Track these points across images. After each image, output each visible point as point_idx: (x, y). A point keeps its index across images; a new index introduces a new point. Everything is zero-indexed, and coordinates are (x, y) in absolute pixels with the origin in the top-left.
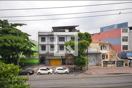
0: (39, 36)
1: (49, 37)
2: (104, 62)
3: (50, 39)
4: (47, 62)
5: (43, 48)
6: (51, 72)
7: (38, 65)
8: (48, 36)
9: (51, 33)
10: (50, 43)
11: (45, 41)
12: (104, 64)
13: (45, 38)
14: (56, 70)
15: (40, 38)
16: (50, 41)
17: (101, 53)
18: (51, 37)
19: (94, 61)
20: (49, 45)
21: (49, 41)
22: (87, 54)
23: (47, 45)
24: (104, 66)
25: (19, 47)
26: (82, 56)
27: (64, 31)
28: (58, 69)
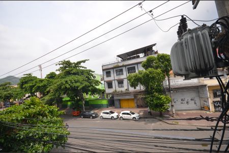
0: (103, 70)
1: (115, 70)
2: (214, 102)
3: (116, 72)
4: (117, 103)
5: (110, 85)
6: (115, 117)
7: (107, 108)
8: (113, 68)
9: (116, 65)
10: (116, 78)
11: (110, 76)
12: (215, 107)
13: (109, 72)
14: (121, 115)
15: (105, 72)
16: (117, 75)
17: (206, 86)
18: (117, 69)
19: (193, 102)
20: (116, 81)
21: (115, 75)
22: (169, 89)
23: (113, 82)
24: (216, 111)
25: (78, 87)
26: (157, 94)
27: (138, 57)
28: (123, 114)
